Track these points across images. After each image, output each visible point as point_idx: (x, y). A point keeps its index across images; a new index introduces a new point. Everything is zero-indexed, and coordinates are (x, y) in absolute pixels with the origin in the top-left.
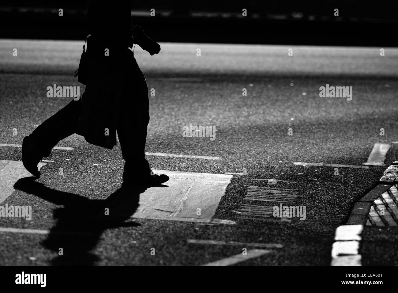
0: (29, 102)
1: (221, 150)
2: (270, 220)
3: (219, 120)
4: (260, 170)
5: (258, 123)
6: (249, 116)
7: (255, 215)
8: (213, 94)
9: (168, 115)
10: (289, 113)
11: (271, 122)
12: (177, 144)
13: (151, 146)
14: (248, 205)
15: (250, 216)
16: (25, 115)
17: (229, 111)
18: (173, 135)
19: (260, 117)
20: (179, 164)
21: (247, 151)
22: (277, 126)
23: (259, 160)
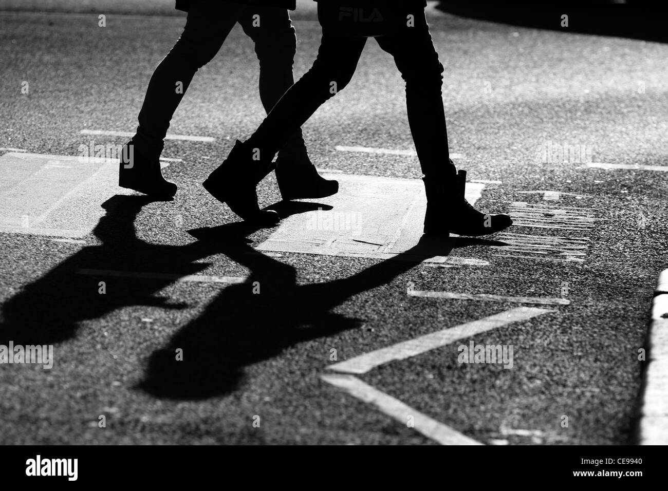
0: (138, 62)
1: (464, 143)
2: (547, 259)
3: (461, 93)
4: (531, 176)
5: (528, 98)
6: (511, 86)
7: (522, 251)
8: (450, 50)
9: (374, 83)
10: (581, 82)
11: (549, 96)
12: (389, 133)
13: (346, 136)
14: (511, 234)
15: (514, 252)
16: (132, 84)
17: (478, 77)
18: (383, 118)
19: (531, 88)
20: (393, 165)
21: (509, 145)
22: (560, 103)
23: (530, 160)
